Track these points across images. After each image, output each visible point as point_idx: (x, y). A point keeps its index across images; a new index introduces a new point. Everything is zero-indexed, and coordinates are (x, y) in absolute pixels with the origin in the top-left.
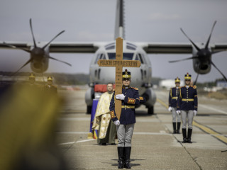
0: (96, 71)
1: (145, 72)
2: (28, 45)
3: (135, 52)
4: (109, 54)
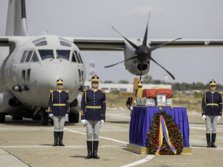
0: (24, 71)
3: (71, 49)
4: (40, 51)
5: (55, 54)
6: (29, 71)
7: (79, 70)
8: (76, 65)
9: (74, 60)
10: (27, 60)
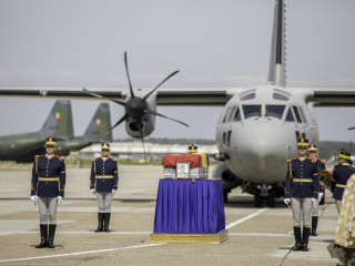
0: (225, 134)
1: (304, 135)
2: (123, 94)
3: (288, 104)
4: (244, 107)
5: (264, 110)
6: (230, 132)
7: (297, 133)
8: (293, 126)
9: (289, 118)
10: (230, 119)
